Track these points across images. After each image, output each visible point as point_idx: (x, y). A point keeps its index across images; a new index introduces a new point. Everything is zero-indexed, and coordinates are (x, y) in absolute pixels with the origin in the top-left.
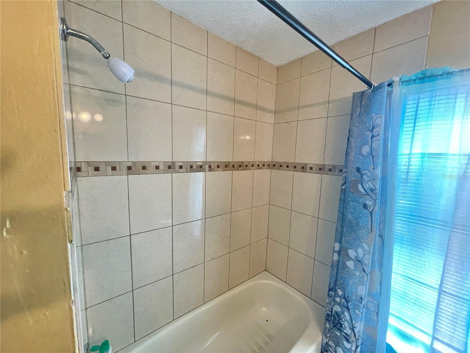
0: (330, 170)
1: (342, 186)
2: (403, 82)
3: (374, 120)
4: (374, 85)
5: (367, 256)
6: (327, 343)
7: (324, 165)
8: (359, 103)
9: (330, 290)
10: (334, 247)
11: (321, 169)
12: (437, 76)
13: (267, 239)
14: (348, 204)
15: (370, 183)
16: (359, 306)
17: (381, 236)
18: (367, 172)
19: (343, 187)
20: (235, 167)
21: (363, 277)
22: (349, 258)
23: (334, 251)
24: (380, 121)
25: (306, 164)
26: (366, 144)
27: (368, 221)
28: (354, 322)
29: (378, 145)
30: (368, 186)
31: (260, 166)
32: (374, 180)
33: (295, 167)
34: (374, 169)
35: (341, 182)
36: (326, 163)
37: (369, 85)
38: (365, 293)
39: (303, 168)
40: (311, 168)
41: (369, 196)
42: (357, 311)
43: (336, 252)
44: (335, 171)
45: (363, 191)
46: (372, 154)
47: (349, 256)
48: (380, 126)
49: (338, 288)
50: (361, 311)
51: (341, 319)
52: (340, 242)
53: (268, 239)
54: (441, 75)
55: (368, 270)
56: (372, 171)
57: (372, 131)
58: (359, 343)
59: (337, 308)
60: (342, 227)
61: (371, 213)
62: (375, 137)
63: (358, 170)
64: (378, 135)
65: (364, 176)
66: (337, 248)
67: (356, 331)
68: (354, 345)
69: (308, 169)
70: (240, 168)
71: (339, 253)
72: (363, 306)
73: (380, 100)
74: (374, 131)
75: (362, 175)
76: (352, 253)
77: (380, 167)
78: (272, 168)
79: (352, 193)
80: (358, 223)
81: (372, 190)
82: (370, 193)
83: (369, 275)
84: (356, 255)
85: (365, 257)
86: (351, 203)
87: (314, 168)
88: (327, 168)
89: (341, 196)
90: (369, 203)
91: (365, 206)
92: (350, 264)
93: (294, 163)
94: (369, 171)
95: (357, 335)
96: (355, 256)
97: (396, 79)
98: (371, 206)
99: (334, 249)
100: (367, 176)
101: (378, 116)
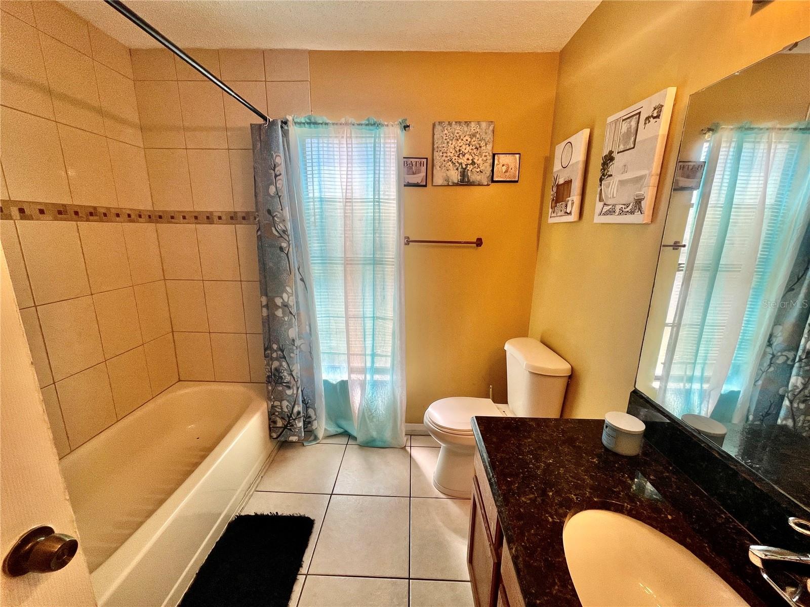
0: (244, 218)
1: (257, 232)
2: (295, 123)
3: (274, 158)
4: (269, 120)
5: (291, 298)
6: (273, 406)
7: (235, 213)
8: (257, 137)
9: (265, 350)
10: (261, 302)
11: (233, 218)
12: (319, 124)
13: (171, 334)
14: (265, 251)
15: (281, 225)
16: (292, 349)
17: (302, 280)
18: (278, 214)
19: (259, 233)
20: (80, 215)
21: (291, 320)
22: (277, 307)
23: (262, 307)
24: (280, 160)
25: (211, 213)
26: (271, 184)
27: (286, 263)
28: (290, 367)
29: (281, 185)
30: (280, 228)
31: (133, 217)
32: (284, 221)
33: (196, 218)
34: (282, 210)
35: (256, 227)
36: (237, 210)
37: (265, 118)
38: (296, 335)
39: (208, 218)
40: (220, 218)
41: (282, 238)
42: (292, 355)
43: (264, 307)
44: (249, 219)
45: (276, 233)
46: (278, 194)
47: (277, 305)
48: (281, 164)
49: (273, 344)
50: (295, 353)
51: (281, 372)
52: (267, 296)
53: (173, 334)
54: (321, 124)
55: (294, 311)
56: (281, 211)
57: (274, 170)
58: (299, 385)
59: (276, 364)
60: (265, 277)
61: (287, 254)
62: (277, 176)
63: (269, 212)
64: (280, 174)
65: (276, 218)
66: (264, 303)
67: (294, 374)
68: (295, 388)
69: (216, 219)
70: (91, 218)
71: (267, 306)
72: (296, 347)
73: (276, 137)
74: (276, 169)
75: (273, 217)
76: (278, 301)
77: (287, 208)
78: (158, 222)
79: (267, 237)
80: (279, 268)
81: (284, 232)
82: (283, 235)
83: (296, 317)
84: (282, 301)
85: (290, 300)
86: (269, 249)
87: (224, 217)
88: (240, 215)
89: (258, 243)
90: (284, 245)
91: (281, 249)
92: (279, 313)
93: (195, 212)
94: (278, 212)
95: (295, 377)
96: (281, 303)
97: (290, 118)
98: (286, 247)
99: (261, 304)
100: (278, 218)
101: (276, 154)
